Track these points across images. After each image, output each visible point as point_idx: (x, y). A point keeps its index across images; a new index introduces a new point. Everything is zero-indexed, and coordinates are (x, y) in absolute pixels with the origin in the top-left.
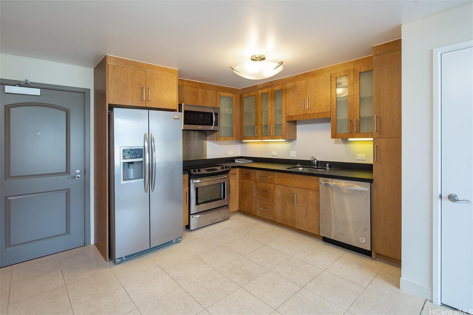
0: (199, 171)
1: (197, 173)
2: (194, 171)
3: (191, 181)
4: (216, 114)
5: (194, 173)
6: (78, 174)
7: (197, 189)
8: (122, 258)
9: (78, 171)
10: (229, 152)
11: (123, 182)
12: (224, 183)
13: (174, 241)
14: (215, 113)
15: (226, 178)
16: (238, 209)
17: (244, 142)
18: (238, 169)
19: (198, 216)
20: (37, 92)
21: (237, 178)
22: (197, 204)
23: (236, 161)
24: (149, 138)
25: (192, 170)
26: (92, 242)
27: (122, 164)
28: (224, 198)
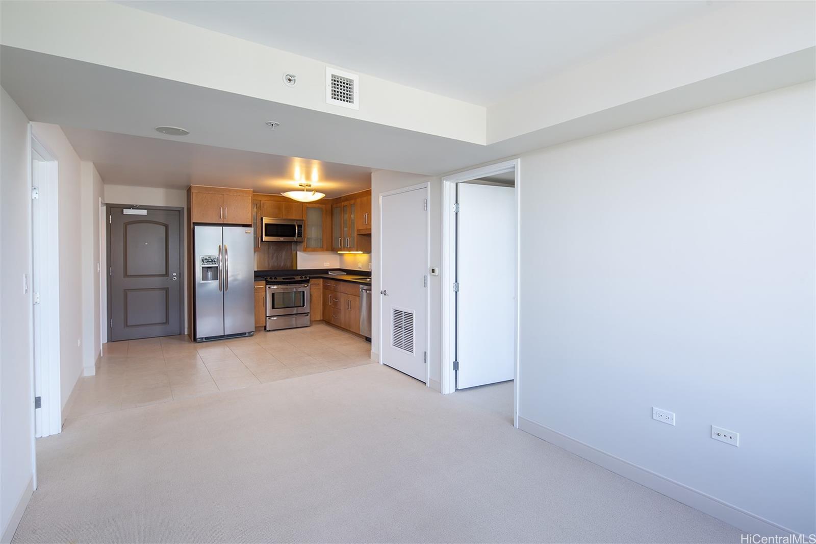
0: (275, 278)
1: (273, 280)
2: (270, 279)
3: (267, 287)
4: (300, 226)
5: (270, 280)
6: (175, 276)
7: (273, 294)
8: (202, 338)
9: (175, 274)
10: (325, 264)
11: (202, 282)
12: (304, 292)
13: (247, 335)
14: (298, 226)
15: (306, 287)
16: (322, 319)
17: (340, 254)
18: (321, 280)
19: (275, 318)
20: (144, 212)
21: (320, 289)
22: (273, 307)
23: (329, 273)
24: (223, 250)
25: (269, 278)
26: (186, 333)
27: (201, 268)
28: (304, 306)
